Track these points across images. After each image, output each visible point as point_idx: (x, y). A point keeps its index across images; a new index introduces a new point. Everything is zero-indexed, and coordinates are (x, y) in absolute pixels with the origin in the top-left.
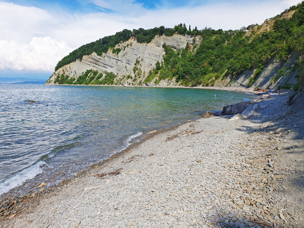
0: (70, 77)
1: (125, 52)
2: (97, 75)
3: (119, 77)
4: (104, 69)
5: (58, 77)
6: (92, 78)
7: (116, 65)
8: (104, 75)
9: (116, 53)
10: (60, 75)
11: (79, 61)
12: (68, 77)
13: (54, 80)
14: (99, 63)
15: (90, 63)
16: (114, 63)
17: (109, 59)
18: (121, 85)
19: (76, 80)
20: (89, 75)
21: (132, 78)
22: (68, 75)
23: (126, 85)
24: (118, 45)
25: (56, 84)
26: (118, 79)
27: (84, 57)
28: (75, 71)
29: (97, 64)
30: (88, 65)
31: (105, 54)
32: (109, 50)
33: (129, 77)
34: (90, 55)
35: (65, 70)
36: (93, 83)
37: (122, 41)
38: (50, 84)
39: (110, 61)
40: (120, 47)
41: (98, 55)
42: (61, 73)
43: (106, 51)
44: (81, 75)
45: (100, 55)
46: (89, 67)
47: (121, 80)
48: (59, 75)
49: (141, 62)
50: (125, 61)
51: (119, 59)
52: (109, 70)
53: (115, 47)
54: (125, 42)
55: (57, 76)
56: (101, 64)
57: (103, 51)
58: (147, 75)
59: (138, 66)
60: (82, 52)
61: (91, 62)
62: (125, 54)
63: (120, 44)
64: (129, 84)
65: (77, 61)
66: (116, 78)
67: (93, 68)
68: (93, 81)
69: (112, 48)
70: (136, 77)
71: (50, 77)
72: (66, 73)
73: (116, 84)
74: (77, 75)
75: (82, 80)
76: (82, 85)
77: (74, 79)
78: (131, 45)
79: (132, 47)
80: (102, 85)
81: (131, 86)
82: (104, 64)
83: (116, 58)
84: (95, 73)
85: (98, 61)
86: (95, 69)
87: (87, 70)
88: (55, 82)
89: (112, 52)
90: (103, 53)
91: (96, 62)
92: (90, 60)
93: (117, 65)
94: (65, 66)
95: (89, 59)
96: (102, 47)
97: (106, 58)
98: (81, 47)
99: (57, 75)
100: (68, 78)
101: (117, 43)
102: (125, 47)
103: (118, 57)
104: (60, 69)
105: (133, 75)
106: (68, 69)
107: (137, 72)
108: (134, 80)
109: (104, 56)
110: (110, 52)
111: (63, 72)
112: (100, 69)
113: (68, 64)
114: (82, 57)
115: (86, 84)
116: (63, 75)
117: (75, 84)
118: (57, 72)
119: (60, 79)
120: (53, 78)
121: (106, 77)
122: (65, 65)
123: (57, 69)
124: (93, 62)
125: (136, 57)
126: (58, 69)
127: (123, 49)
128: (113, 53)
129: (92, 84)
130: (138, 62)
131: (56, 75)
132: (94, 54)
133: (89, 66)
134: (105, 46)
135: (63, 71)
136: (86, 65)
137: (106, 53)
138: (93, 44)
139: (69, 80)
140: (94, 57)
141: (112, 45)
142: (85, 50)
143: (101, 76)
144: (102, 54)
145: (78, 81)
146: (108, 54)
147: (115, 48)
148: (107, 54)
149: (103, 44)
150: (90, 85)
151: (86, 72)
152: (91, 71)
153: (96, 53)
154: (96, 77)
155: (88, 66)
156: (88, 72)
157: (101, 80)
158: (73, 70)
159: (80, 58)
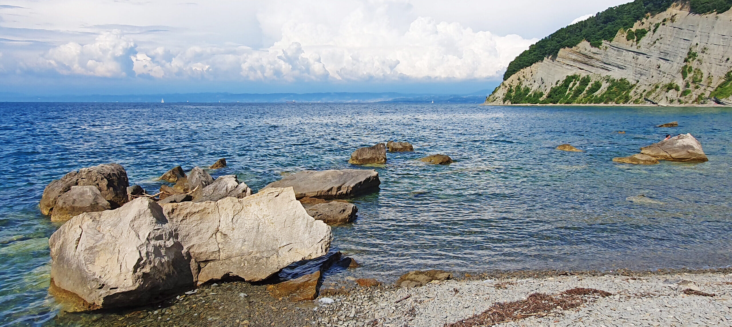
0: (532, 90)
2: (587, 85)
3: (643, 88)
4: (604, 74)
5: (510, 91)
6: (579, 91)
7: (633, 64)
8: (605, 86)
9: (635, 40)
10: (512, 88)
11: (551, 59)
12: (527, 90)
13: (502, 97)
14: (593, 62)
15: (572, 63)
16: (630, 59)
17: (616, 52)
18: (648, 104)
19: (544, 97)
20: (571, 85)
21: (677, 89)
22: (528, 86)
23: (663, 103)
24: (638, 22)
25: (506, 103)
26: (639, 91)
27: (562, 52)
28: (542, 79)
29: (589, 63)
30: (567, 67)
31: (608, 43)
32: (618, 33)
33: (670, 87)
34: (575, 46)
35: (521, 78)
36: (581, 100)
37: (649, 14)
38: (494, 103)
39: (621, 56)
40: (645, 26)
41: (592, 45)
42: (515, 83)
43: (610, 36)
44: (554, 86)
45: (596, 45)
46: (570, 70)
47: (650, 93)
48: (511, 86)
49: (700, 56)
50: (655, 54)
51: (643, 50)
52: (616, 74)
53: (632, 27)
54: (657, 16)
55: (507, 89)
56: (598, 64)
57: (603, 37)
58: (715, 83)
59: (694, 64)
60: (559, 42)
61: (574, 60)
62: (658, 40)
63: (644, 20)
64: (672, 101)
65: (547, 60)
66: (634, 90)
67: (578, 72)
68: (581, 96)
69: (625, 29)
70: (687, 85)
71: (494, 92)
72: (525, 84)
73: (636, 101)
74: (545, 86)
75: (556, 94)
76: (558, 104)
77: (541, 94)
78: (672, 20)
79: (676, 24)
80: (602, 104)
81: (676, 105)
82: (605, 63)
83: (634, 49)
84: (585, 81)
85: (592, 58)
86: (583, 74)
87: (567, 76)
88: (504, 100)
89: (625, 37)
90: (603, 41)
91: (587, 60)
92: (574, 57)
93: (636, 64)
94: (522, 70)
95: (571, 55)
96: (601, 28)
97: (611, 52)
98: (557, 32)
99: (508, 87)
100: (529, 92)
101: (637, 18)
102: (657, 26)
103: (640, 47)
104: (514, 77)
105: (680, 82)
106: (529, 76)
107: (689, 75)
108: (684, 93)
109: (606, 47)
110: (620, 38)
111: (518, 81)
112: (596, 74)
113: (527, 66)
114: (557, 52)
115: (567, 103)
116: (518, 88)
117: (544, 102)
118: (507, 83)
119: (513, 94)
120: (501, 93)
121: (609, 88)
122: (522, 68)
123: (507, 76)
124: (579, 59)
125: (685, 45)
126: (510, 77)
127: (652, 31)
128: (628, 40)
129: (579, 103)
130: (692, 55)
131: (506, 87)
132: (584, 46)
133: (570, 68)
134: (609, 26)
135: (519, 79)
136: (564, 66)
137: (611, 41)
138: (582, 25)
139: (530, 96)
140: (583, 51)
141: (626, 24)
142: (564, 39)
143: (598, 86)
144: (600, 44)
145: (549, 96)
146: (617, 43)
147: (633, 30)
148: (613, 43)
149: (605, 23)
150: (575, 104)
151: (566, 81)
152: (574, 77)
153: (589, 42)
154: (587, 89)
155: (568, 69)
156: (569, 79)
157: (598, 93)
158: (538, 77)
159: (554, 53)
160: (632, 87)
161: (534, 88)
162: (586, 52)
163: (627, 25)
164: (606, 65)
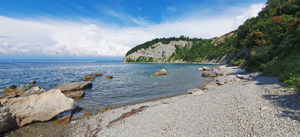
1: (157, 48)
3: (155, 59)
4: (148, 56)
5: (127, 59)
6: (143, 60)
7: (153, 54)
8: (148, 58)
9: (153, 49)
12: (131, 59)
14: (145, 53)
18: (157, 62)
19: (135, 61)
21: (162, 59)
23: (159, 62)
26: (155, 60)
27: (138, 51)
33: (160, 59)
34: (141, 49)
38: (124, 62)
39: (150, 52)
40: (154, 46)
42: (128, 58)
43: (148, 48)
44: (137, 58)
45: (145, 49)
47: (157, 60)
49: (165, 53)
50: (157, 52)
51: (154, 51)
52: (150, 56)
54: (156, 44)
56: (146, 53)
58: (168, 58)
59: (164, 54)
64: (161, 62)
65: (135, 52)
67: (142, 55)
68: (143, 61)
70: (163, 59)
71: (124, 60)
72: (131, 58)
73: (154, 62)
74: (135, 58)
75: (138, 60)
76: (138, 62)
77: (135, 60)
78: (159, 45)
79: (160, 46)
80: (148, 63)
81: (162, 62)
84: (144, 57)
86: (143, 56)
88: (126, 62)
91: (144, 53)
92: (141, 52)
97: (148, 51)
98: (137, 46)
101: (153, 44)
102: (157, 46)
104: (128, 56)
105: (162, 58)
106: (131, 56)
107: (163, 56)
108: (163, 60)
110: (150, 48)
112: (146, 56)
113: (131, 54)
115: (140, 62)
116: (129, 59)
117: (135, 62)
118: (126, 57)
119: (128, 60)
120: (125, 60)
121: (149, 59)
123: (126, 56)
125: (162, 50)
130: (163, 52)
132: (143, 49)
134: (147, 45)
136: (139, 54)
138: (142, 45)
139: (132, 61)
142: (138, 48)
143: (146, 58)
145: (136, 61)
147: (152, 46)
150: (142, 63)
152: (141, 56)
156: (140, 57)
157: (147, 60)
158: (133, 56)
159: (137, 51)
160: (153, 59)
161: (133, 59)
162: (143, 51)
163: (151, 46)
164: (148, 54)
